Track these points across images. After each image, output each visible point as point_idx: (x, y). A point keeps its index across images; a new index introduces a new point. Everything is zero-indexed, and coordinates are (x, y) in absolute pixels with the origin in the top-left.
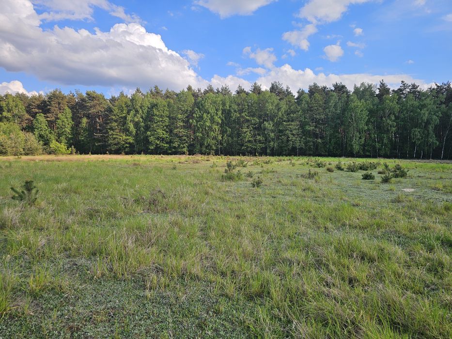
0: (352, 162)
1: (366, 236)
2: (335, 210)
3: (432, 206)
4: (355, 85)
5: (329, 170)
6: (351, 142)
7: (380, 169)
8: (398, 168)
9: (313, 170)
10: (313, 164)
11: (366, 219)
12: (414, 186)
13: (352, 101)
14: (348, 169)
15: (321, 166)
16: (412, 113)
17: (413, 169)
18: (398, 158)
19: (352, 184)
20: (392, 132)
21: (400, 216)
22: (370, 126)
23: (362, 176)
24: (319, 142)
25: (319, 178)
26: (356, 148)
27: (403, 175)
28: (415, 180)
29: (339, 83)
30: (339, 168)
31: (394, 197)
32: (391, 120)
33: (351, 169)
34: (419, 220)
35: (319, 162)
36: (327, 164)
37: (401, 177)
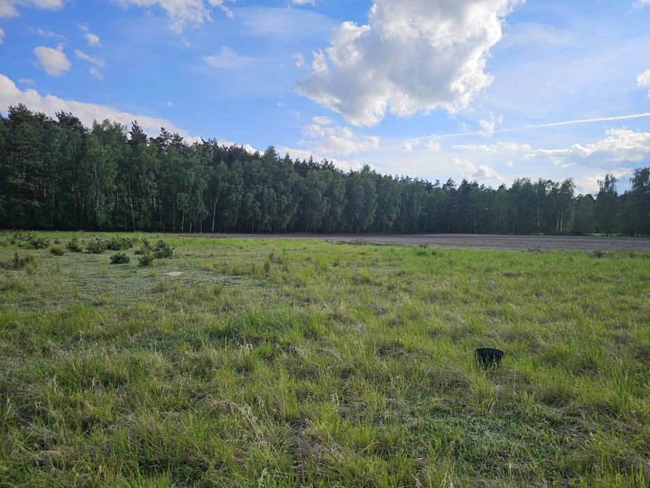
0: (94, 239)
1: (113, 348)
2: (64, 316)
3: (201, 292)
4: (95, 122)
5: (56, 252)
6: (93, 207)
7: (138, 247)
8: (162, 245)
9: (23, 254)
10: (22, 243)
11: (116, 322)
12: (182, 267)
13: (91, 144)
14: (88, 249)
15: (40, 247)
16: (176, 173)
17: (181, 245)
18: (162, 232)
19: (94, 273)
20: (153, 196)
21: (163, 310)
22: (122, 186)
23: (111, 258)
24: (35, 206)
25: (36, 266)
26: (102, 217)
27: (168, 254)
28: (182, 260)
29: (67, 112)
30: (74, 248)
31: (155, 284)
32: (150, 179)
33: (94, 249)
34: (186, 311)
35: (36, 240)
36: (52, 242)
37: (166, 257)
